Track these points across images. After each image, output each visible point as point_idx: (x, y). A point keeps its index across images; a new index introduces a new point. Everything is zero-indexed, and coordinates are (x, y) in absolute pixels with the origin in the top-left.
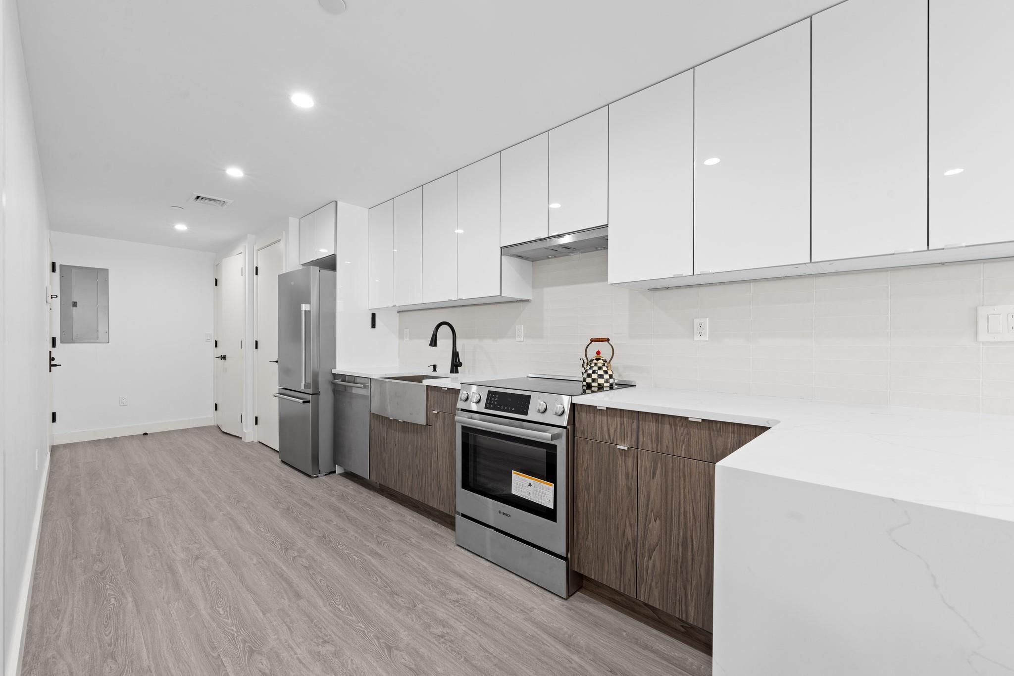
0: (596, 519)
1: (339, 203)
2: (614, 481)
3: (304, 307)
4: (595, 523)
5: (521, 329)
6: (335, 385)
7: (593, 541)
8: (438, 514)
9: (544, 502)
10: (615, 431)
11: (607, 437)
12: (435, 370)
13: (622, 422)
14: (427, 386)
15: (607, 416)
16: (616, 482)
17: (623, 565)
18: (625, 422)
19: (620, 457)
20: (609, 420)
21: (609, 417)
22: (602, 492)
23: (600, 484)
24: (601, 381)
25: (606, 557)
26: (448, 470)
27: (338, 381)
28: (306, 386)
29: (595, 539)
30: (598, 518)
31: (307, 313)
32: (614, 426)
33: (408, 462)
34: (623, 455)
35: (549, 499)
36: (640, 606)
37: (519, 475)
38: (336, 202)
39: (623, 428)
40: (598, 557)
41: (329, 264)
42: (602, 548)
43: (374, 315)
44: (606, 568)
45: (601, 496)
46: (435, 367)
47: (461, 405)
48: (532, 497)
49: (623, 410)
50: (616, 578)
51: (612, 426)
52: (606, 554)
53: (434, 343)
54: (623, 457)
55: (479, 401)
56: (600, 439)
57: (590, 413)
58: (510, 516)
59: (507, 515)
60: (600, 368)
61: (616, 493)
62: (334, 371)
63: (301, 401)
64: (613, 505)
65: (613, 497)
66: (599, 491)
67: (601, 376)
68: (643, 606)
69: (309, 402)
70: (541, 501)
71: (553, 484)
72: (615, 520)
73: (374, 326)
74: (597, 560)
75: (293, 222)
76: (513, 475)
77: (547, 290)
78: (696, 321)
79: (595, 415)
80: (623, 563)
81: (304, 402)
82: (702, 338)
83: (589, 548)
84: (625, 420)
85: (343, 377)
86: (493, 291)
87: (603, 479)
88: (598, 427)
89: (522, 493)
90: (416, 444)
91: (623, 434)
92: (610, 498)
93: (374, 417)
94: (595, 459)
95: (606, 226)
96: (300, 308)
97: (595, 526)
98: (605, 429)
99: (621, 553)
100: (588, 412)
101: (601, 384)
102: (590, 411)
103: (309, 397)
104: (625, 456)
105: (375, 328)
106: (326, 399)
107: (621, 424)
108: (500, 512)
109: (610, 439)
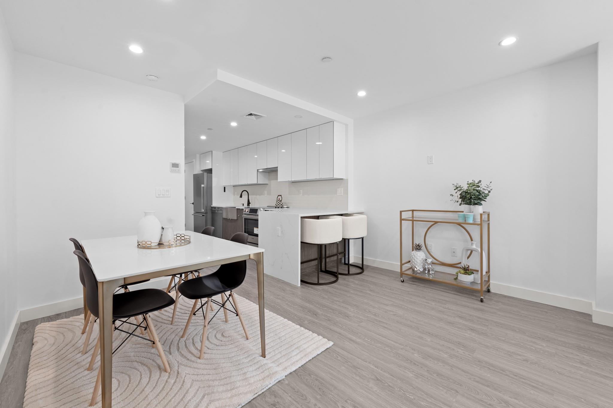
1: (213, 152)
3: (202, 186)
5: (266, 192)
6: (212, 210)
14: (237, 209)
24: (278, 206)
27: (213, 209)
28: (203, 211)
31: (203, 187)
38: (212, 151)
41: (210, 171)
43: (225, 188)
46: (243, 204)
47: (244, 213)
53: (241, 196)
55: (248, 211)
60: (279, 203)
62: (212, 206)
63: (202, 215)
67: (278, 205)
69: (204, 216)
73: (225, 191)
75: (198, 156)
76: (254, 229)
77: (272, 181)
78: (300, 190)
81: (203, 216)
85: (215, 208)
86: (255, 182)
90: (234, 225)
93: (224, 219)
95: (277, 167)
96: (201, 186)
103: (204, 214)
106: (209, 215)
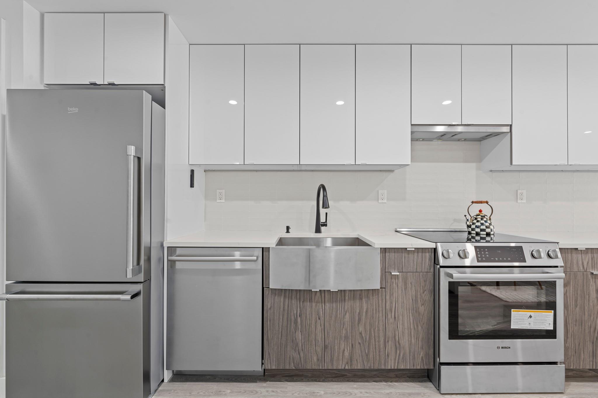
0: (574, 326)
2: (587, 296)
3: (133, 152)
4: (573, 329)
5: (384, 193)
7: (572, 342)
8: (375, 373)
9: (544, 326)
10: (588, 263)
11: (581, 268)
12: (288, 232)
13: (593, 256)
15: (582, 254)
16: (589, 297)
17: (594, 350)
18: (595, 256)
19: (591, 280)
20: (583, 257)
21: (583, 255)
22: (578, 306)
23: (576, 301)
25: (582, 350)
26: (412, 327)
28: (135, 272)
29: (573, 340)
30: (576, 325)
32: (587, 260)
33: (344, 332)
34: (594, 278)
35: (549, 323)
36: (586, 372)
37: (519, 311)
39: (593, 261)
40: (576, 352)
42: (579, 344)
43: (192, 172)
44: (582, 357)
45: (578, 309)
46: (288, 228)
48: (532, 326)
49: (593, 248)
50: (590, 361)
51: (585, 260)
52: (582, 348)
54: (594, 280)
56: (576, 269)
57: (568, 254)
58: (509, 348)
59: (506, 348)
61: (589, 304)
64: (587, 313)
65: (586, 308)
66: (576, 306)
68: (588, 371)
69: (138, 295)
70: (542, 326)
71: (553, 311)
72: (589, 322)
73: (192, 185)
74: (575, 354)
76: (513, 313)
78: (519, 191)
79: (572, 255)
80: (594, 349)
81: (133, 297)
82: (523, 201)
83: (568, 348)
84: (595, 255)
87: (579, 297)
88: (575, 262)
89: (523, 326)
90: (358, 311)
91: (593, 264)
92: (584, 309)
93: (271, 293)
94: (572, 285)
97: (573, 331)
98: (580, 263)
99: (593, 343)
100: (566, 253)
101: (478, 232)
102: (568, 252)
104: (595, 278)
105: (193, 187)
107: (592, 258)
108: (498, 348)
109: (584, 270)
